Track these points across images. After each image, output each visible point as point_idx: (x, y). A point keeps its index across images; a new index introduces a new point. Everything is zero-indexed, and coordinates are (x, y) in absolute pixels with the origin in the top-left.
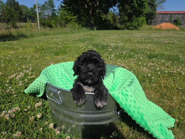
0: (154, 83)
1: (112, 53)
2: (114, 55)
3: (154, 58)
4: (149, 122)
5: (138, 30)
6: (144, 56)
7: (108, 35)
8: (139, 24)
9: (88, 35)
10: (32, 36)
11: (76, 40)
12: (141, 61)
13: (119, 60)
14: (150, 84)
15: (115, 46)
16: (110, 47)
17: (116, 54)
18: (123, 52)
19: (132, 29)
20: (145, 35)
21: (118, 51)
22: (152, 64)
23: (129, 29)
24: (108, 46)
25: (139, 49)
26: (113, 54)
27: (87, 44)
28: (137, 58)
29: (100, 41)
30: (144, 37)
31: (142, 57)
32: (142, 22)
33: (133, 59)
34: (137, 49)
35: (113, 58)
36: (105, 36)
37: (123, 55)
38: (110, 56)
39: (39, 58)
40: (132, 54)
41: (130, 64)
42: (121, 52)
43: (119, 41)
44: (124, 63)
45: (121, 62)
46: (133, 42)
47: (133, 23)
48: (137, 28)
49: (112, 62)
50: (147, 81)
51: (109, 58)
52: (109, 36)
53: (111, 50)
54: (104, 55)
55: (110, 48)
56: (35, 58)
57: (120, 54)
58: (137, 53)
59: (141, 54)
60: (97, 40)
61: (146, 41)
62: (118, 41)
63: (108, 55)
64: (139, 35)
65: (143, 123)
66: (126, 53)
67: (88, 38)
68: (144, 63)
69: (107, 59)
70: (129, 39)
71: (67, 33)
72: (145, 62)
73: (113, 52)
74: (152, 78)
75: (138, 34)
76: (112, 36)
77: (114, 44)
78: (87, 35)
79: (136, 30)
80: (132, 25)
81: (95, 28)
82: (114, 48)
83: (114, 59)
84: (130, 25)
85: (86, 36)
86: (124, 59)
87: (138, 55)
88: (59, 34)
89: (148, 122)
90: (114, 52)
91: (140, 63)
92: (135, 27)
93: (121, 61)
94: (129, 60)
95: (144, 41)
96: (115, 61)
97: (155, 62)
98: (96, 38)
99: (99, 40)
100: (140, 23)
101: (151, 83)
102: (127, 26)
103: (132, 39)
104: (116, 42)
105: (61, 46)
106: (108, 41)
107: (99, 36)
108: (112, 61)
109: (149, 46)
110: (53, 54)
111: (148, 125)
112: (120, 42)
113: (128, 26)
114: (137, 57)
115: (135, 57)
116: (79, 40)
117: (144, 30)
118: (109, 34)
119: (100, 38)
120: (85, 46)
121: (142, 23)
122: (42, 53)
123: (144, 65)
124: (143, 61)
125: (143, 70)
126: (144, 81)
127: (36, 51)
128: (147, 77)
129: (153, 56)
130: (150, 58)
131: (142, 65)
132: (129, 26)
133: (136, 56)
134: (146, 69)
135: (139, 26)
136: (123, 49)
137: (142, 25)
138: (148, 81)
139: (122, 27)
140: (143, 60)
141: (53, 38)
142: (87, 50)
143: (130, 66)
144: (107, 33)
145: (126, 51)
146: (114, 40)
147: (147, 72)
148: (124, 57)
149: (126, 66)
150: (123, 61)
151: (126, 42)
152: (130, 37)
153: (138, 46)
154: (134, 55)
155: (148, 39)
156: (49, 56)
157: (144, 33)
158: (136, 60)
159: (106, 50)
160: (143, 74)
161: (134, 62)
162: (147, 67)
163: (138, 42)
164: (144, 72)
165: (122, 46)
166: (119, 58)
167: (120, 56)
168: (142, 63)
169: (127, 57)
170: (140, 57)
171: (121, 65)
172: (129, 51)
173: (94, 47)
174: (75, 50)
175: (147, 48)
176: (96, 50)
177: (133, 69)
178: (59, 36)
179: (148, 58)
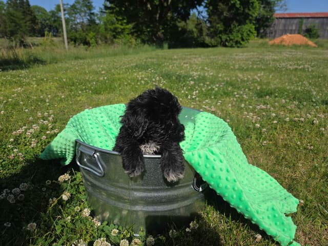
0: (265, 139)
1: (195, 88)
2: (197, 92)
3: (268, 97)
4: (252, 205)
5: (242, 47)
6: (251, 93)
7: (189, 57)
8: (244, 38)
9: (154, 58)
10: (55, 60)
11: (132, 67)
12: (244, 102)
13: (207, 101)
14: (259, 141)
15: (199, 75)
16: (190, 79)
17: (201, 89)
18: (214, 87)
19: (232, 46)
20: (253, 55)
21: (205, 86)
22: (263, 107)
23: (225, 46)
24: (186, 76)
25: (242, 81)
26: (196, 91)
27: (151, 74)
28: (237, 96)
29: (174, 68)
30: (252, 60)
31: (246, 95)
32: (248, 33)
33: (230, 99)
34: (238, 81)
35: (196, 98)
36: (183, 60)
37: (214, 92)
38: (191, 95)
39: (66, 99)
40: (230, 89)
41: (226, 107)
42: (210, 87)
43: (208, 68)
44: (216, 106)
45: (209, 104)
46: (232, 69)
47: (232, 34)
48: (241, 44)
49: (193, 105)
50: (254, 137)
51: (189, 97)
52: (190, 59)
53: (192, 82)
55: (192, 80)
56: (59, 99)
57: (209, 90)
58: (239, 88)
59: (245, 90)
60: (168, 66)
61: (255, 67)
62: (206, 68)
63: (187, 92)
64: (243, 57)
65: (241, 207)
66: (219, 88)
67: (153, 63)
68: (250, 105)
69: (186, 100)
70: (225, 64)
71: (115, 55)
72: (252, 104)
73: (197, 87)
74: (262, 131)
75: (241, 54)
76: (195, 58)
77: (199, 73)
78: (150, 58)
79: (238, 47)
80: (231, 40)
81: (166, 45)
82: (199, 79)
83: (197, 99)
84: (228, 39)
85: (150, 60)
86: (215, 98)
87: (239, 92)
88: (102, 56)
89: (250, 205)
90: (199, 86)
91: (243, 105)
92: (237, 42)
93: (210, 102)
94: (224, 101)
95: (251, 66)
96: (200, 102)
97: (268, 103)
98: (167, 62)
99: (172, 67)
100: (245, 34)
101: (260, 139)
102: (222, 41)
103: (231, 64)
104: (203, 69)
105: (106, 78)
106: (189, 68)
107: (172, 59)
108: (194, 103)
109: (259, 75)
110: (90, 92)
111: (249, 209)
112: (209, 69)
113: (224, 40)
114: (237, 94)
115: (235, 95)
116: (136, 66)
117: (253, 47)
118: (190, 55)
119: (175, 62)
120: (148, 77)
121: (248, 35)
122: (71, 91)
123: (249, 108)
124: (249, 102)
125: (248, 116)
126: (248, 137)
127: (62, 87)
128: (255, 129)
129: (265, 94)
130: (261, 97)
131: (246, 109)
132: (226, 40)
133: (236, 93)
134: (253, 116)
135: (243, 40)
136: (214, 81)
137: (249, 39)
138: (255, 136)
139: (213, 41)
140: (247, 100)
141: (92, 65)
142: (150, 84)
143: (225, 112)
144: (187, 54)
145: (219, 85)
146: (199, 66)
147: (254, 121)
148: (215, 95)
149: (218, 111)
150: (213, 102)
151: (220, 68)
152: (228, 60)
153: (240, 75)
154: (233, 92)
155: (258, 63)
156: (83, 96)
157: (252, 53)
158: (235, 99)
159: (184, 83)
160: (246, 124)
161: (232, 104)
162: (255, 112)
163: (241, 69)
164: (249, 121)
165: (212, 75)
166: (207, 98)
167: (208, 93)
168: (245, 105)
169: (220, 96)
170: (244, 95)
171: (209, 109)
172: (225, 85)
173: (163, 78)
174: (130, 84)
175: (256, 79)
176: (166, 83)
177: (229, 116)
178: (103, 60)
179: (257, 96)
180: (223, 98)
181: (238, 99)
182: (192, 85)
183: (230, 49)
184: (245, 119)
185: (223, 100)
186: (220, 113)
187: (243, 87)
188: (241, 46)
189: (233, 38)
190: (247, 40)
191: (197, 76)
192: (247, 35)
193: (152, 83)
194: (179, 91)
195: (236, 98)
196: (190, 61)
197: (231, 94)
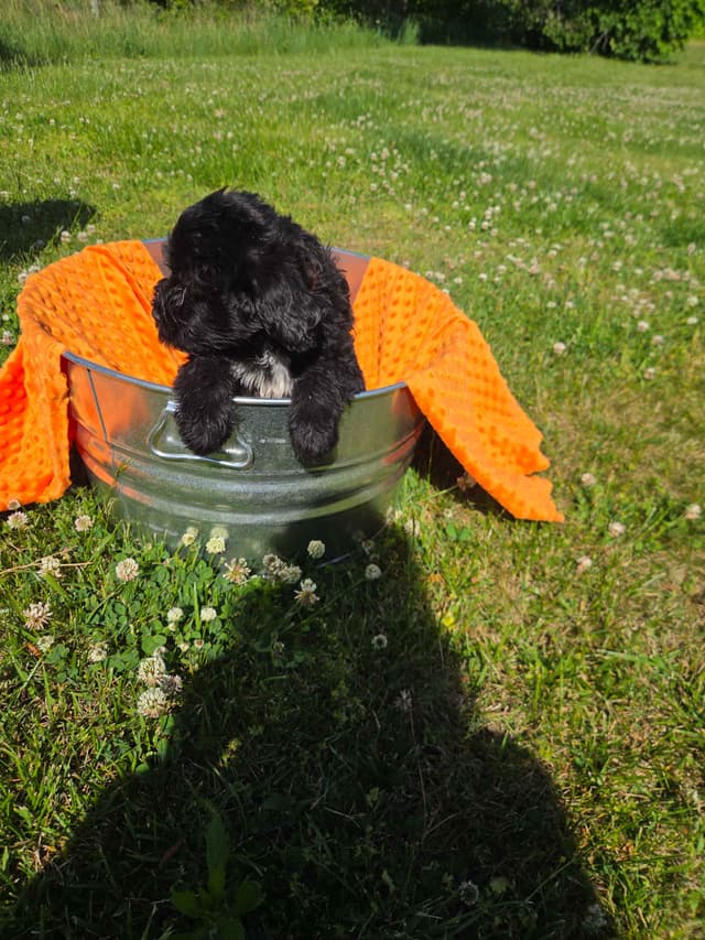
0: (653, 363)
1: (491, 196)
2: (497, 208)
3: (692, 246)
5: (658, 63)
6: (649, 230)
7: (484, 82)
8: (671, 29)
9: (373, 76)
11: (309, 102)
12: (623, 255)
13: (521, 240)
14: (637, 368)
15: (511, 155)
16: (482, 164)
17: (510, 202)
18: (548, 199)
19: (625, 57)
20: (687, 98)
21: (524, 192)
22: (673, 274)
23: (606, 52)
24: (473, 155)
25: (634, 187)
26: (494, 206)
27: (364, 133)
28: (608, 234)
29: (435, 119)
30: (680, 114)
31: (634, 233)
32: (690, 13)
33: (587, 241)
34: (619, 186)
35: (490, 228)
36: (465, 91)
37: (544, 215)
38: (478, 217)
39: (125, 193)
40: (591, 210)
41: (569, 263)
42: (535, 199)
43: (540, 131)
44: (543, 258)
45: (527, 250)
46: (611, 140)
47: (636, 12)
48: (657, 51)
49: (482, 248)
50: (627, 354)
51: (472, 224)
52: (487, 90)
53: (486, 177)
54: (446, 205)
55: (484, 169)
56: (105, 190)
57: (531, 207)
58: (617, 210)
59: (634, 217)
60: (418, 113)
61: (682, 141)
62: (533, 131)
63: (467, 208)
64: (656, 100)
66: (561, 204)
67: (370, 97)
68: (638, 265)
69: (462, 231)
70: (595, 120)
71: (250, 49)
72: (645, 263)
73: (498, 195)
74: (653, 342)
75: (651, 89)
76: (505, 89)
77: (510, 145)
78: (365, 75)
79: (646, 61)
80: (628, 31)
81: (412, 30)
82: (507, 168)
83: (495, 231)
84: (620, 26)
85: (362, 81)
86: (546, 235)
87: (616, 221)
88: (211, 49)
90: (503, 191)
91: (618, 265)
92: (646, 44)
93: (529, 245)
94: (569, 246)
95: (670, 137)
96: (500, 241)
97: (690, 265)
98: (415, 98)
99: (431, 115)
100: (677, 18)
101: (642, 360)
102: (598, 34)
103: (612, 122)
104: (523, 133)
105: (230, 135)
106: (480, 124)
107: (430, 87)
108: (484, 245)
109: (687, 172)
110: (190, 177)
112: (542, 136)
113: (604, 30)
114: (610, 229)
115: (602, 232)
116: (321, 101)
117: (692, 67)
118: (491, 74)
119: (440, 96)
120: (355, 146)
121: (687, 19)
122: (134, 168)
123: (633, 274)
124: (638, 257)
125: (624, 298)
126: (611, 353)
127: (105, 153)
128: (634, 333)
129: (688, 235)
130: (675, 244)
131: (625, 274)
132: (613, 32)
133: (606, 225)
134: (640, 297)
135: (666, 37)
136: (550, 180)
137: (686, 37)
138: (632, 352)
139: (572, 37)
140: (635, 249)
141: (181, 81)
142: (361, 168)
143: (565, 278)
144: (478, 69)
145: (564, 196)
146: (513, 123)
147: (636, 313)
148: (547, 224)
149: (547, 275)
150: (537, 247)
151: (576, 136)
152: (605, 108)
153: (631, 166)
154: (598, 221)
155: (697, 127)
156: (169, 187)
157: (684, 90)
158: (601, 244)
159: (462, 178)
160: (615, 320)
161: (589, 256)
162: (648, 288)
163: (639, 146)
164: (625, 312)
165: (549, 159)
166: (523, 231)
167: (526, 217)
168: (626, 264)
169: (560, 227)
170: (627, 233)
171: (523, 265)
172: (579, 194)
173: (400, 152)
174: (303, 164)
175: (675, 185)
176: (408, 171)
177: (575, 291)
178: (213, 67)
179: (663, 242)
180: (568, 236)
181: (608, 243)
182: (485, 185)
183: (619, 64)
184: (616, 304)
185: (567, 241)
186: (551, 282)
187: (630, 209)
188: (656, 58)
189: (634, 26)
190: (678, 37)
191: (504, 158)
192: (682, 21)
193: (368, 168)
194: (446, 201)
195: (604, 240)
196: (487, 97)
197: (591, 226)
